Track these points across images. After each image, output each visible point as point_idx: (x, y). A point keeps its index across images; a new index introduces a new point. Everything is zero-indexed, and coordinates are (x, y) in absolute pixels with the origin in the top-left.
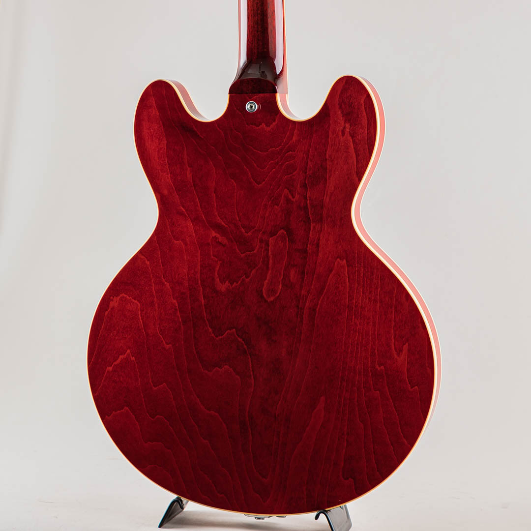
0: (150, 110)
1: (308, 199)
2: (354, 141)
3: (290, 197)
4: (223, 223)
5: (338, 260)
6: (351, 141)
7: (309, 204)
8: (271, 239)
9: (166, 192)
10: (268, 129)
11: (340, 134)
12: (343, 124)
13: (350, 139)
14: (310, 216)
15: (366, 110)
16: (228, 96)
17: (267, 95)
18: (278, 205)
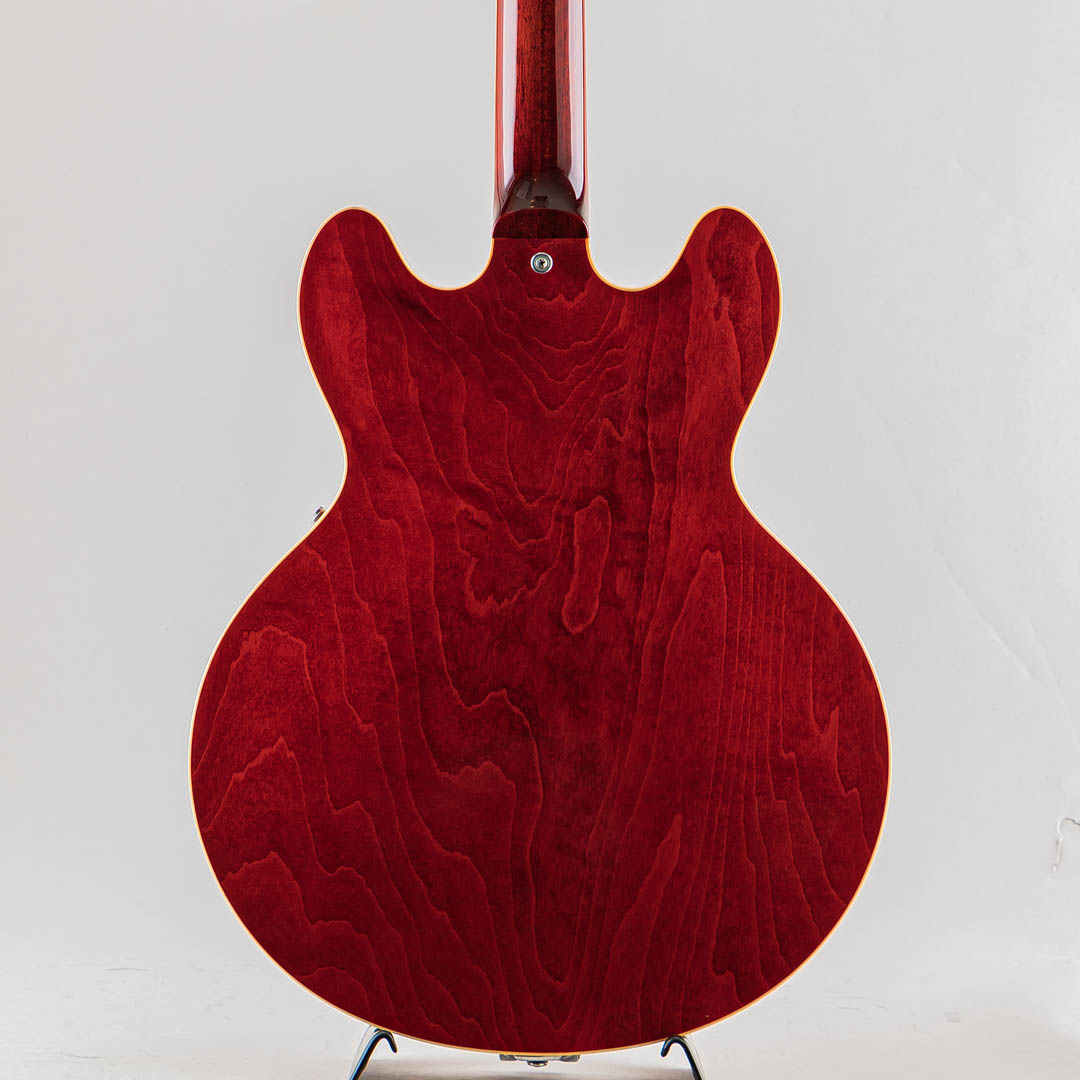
0: (333, 266)
1: (649, 436)
2: (737, 330)
3: (615, 433)
4: (481, 485)
5: (707, 551)
6: (733, 328)
7: (650, 448)
8: (577, 513)
9: (362, 424)
10: (571, 305)
11: (712, 314)
12: (716, 298)
13: (730, 325)
14: (653, 469)
15: (759, 273)
16: (491, 242)
17: (569, 241)
18: (591, 449)
